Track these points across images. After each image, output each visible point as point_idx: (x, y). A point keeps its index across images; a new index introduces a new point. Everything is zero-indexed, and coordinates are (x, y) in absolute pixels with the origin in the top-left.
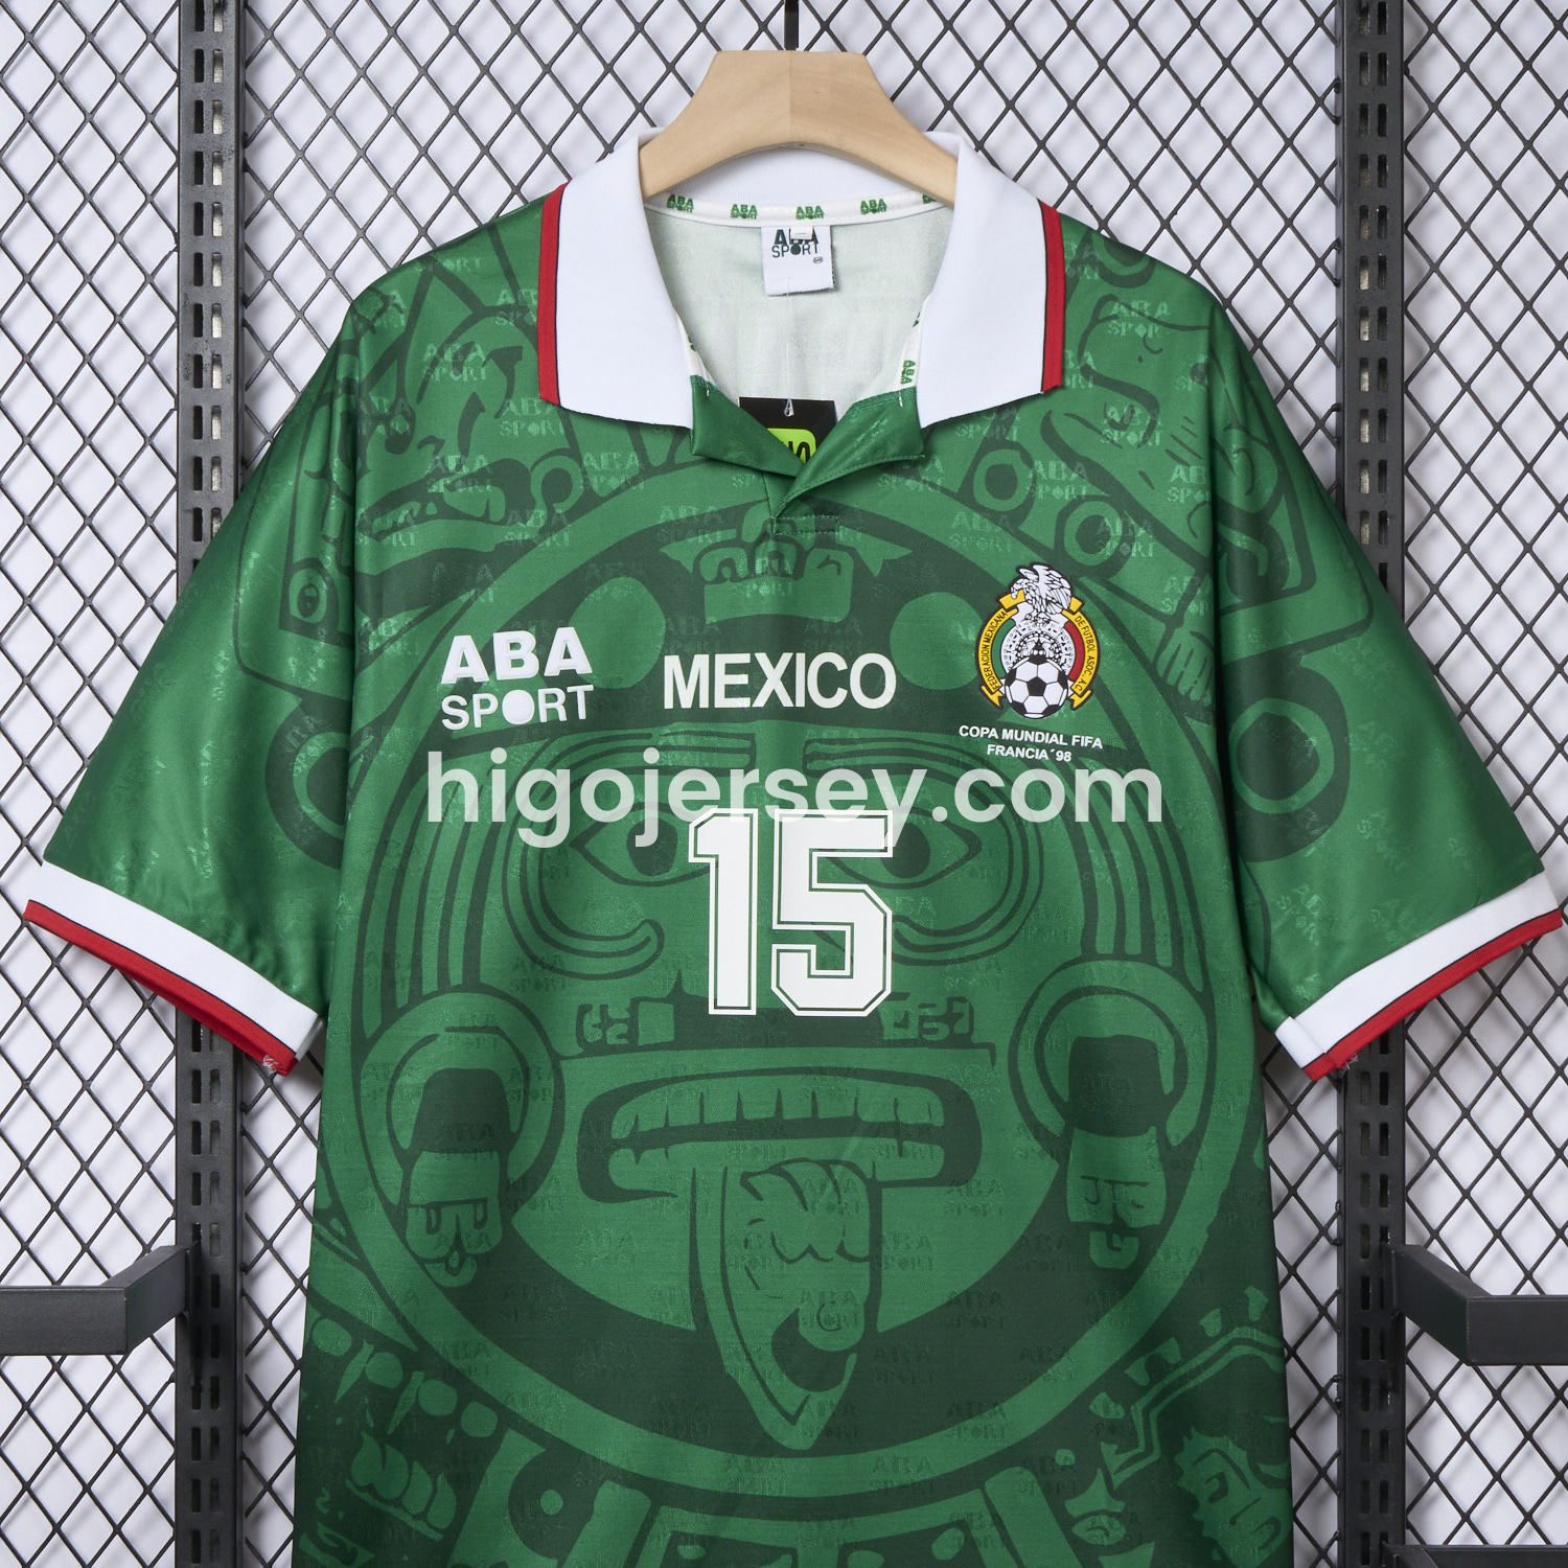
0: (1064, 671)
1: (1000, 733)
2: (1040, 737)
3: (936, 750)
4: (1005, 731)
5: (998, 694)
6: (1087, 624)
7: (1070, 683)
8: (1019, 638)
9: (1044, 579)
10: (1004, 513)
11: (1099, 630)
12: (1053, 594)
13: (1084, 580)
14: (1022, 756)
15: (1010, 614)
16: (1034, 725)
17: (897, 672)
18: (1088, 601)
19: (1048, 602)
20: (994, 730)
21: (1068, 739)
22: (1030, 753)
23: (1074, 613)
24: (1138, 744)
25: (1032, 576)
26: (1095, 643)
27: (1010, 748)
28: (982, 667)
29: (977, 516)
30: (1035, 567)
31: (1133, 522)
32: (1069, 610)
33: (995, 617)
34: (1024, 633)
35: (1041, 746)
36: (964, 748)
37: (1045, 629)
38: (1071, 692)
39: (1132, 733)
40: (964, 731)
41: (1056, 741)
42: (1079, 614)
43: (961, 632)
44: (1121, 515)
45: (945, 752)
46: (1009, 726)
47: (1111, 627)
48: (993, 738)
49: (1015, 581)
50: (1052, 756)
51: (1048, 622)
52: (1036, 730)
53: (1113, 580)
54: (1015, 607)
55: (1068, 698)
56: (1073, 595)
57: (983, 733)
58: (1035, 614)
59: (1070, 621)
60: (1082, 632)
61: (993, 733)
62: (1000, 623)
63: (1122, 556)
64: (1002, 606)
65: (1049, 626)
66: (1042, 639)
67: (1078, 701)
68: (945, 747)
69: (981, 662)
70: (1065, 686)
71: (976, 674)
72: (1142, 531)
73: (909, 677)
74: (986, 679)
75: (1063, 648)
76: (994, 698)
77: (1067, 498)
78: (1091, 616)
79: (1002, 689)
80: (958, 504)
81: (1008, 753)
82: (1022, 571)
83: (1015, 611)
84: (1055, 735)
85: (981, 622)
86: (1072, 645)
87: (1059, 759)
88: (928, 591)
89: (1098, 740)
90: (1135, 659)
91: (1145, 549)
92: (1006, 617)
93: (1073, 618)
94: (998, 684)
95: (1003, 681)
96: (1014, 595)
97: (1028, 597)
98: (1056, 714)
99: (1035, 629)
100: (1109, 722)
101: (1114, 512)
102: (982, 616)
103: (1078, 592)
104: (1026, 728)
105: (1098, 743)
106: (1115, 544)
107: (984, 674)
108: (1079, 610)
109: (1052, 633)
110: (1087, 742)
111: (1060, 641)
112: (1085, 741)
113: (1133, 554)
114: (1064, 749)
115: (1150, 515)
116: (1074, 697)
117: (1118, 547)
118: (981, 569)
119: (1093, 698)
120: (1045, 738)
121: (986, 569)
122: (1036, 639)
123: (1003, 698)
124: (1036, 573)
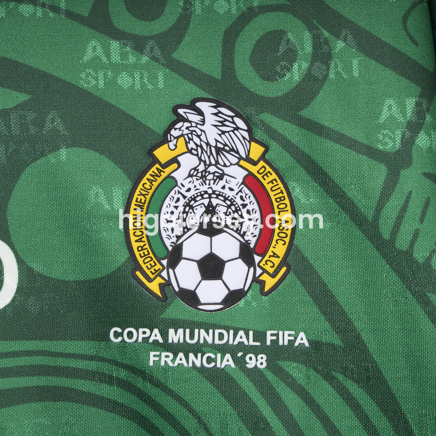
0: (247, 243)
1: (164, 334)
2: (221, 336)
3: (80, 364)
4: (171, 331)
5: (159, 280)
6: (274, 176)
7: (257, 259)
8: (182, 201)
9: (211, 120)
10: (152, 38)
11: (292, 184)
12: (225, 139)
13: (268, 118)
14: (198, 364)
15: (168, 170)
16: (212, 321)
17: (20, 261)
18: (273, 145)
19: (219, 151)
20: (156, 331)
21: (260, 336)
22: (209, 360)
23: (255, 163)
24: (359, 337)
25: (195, 118)
26: (287, 201)
27: (181, 355)
28: (135, 245)
29: (115, 45)
30: (199, 105)
31: (326, 34)
32: (248, 159)
33: (148, 176)
34: (189, 195)
35: (223, 349)
36: (119, 359)
37: (217, 188)
38: (259, 271)
39: (349, 322)
40: (117, 335)
41: (244, 340)
42: (262, 163)
43: (102, 199)
44: (311, 28)
45: (93, 366)
46: (177, 325)
47: (307, 178)
48: (156, 342)
49: (172, 126)
50: (240, 362)
51: (221, 177)
52: (215, 327)
53: (306, 113)
54: (175, 160)
55: (255, 280)
56: (252, 139)
57: (141, 336)
58: (202, 168)
59: (250, 175)
60: (268, 187)
61: (156, 335)
62: (155, 184)
63: (316, 79)
64: (156, 161)
65: (222, 183)
66: (215, 202)
67: (270, 282)
68: (91, 358)
69: (133, 239)
70: (250, 262)
71: (126, 255)
72: (340, 44)
73: (37, 267)
74: (140, 260)
75: (244, 211)
76: (154, 287)
77: (234, 11)
78: (278, 164)
79: (164, 274)
80: (88, 31)
81: (177, 361)
82: (181, 111)
83: (175, 166)
84: (241, 333)
85: (128, 187)
86: (256, 206)
87: (251, 365)
88: (56, 148)
89: (302, 335)
90: (344, 217)
91: (348, 68)
92: (164, 175)
93: (254, 169)
94: (158, 267)
95: (165, 262)
96: (172, 145)
97: (191, 145)
98: (241, 303)
99: (205, 188)
100: (316, 309)
101: (298, 22)
102: (129, 176)
103: (259, 134)
104: (200, 325)
105: (302, 339)
106: (305, 65)
107: (137, 254)
108: (263, 157)
109: (227, 192)
110: (287, 338)
111: (239, 202)
112: (285, 338)
113: (332, 76)
114: (256, 351)
115: (348, 21)
116: (265, 277)
117: (310, 68)
118: (124, 113)
119: (291, 276)
120: (229, 338)
121: (131, 113)
122: (206, 202)
123: (166, 285)
124: (200, 113)
